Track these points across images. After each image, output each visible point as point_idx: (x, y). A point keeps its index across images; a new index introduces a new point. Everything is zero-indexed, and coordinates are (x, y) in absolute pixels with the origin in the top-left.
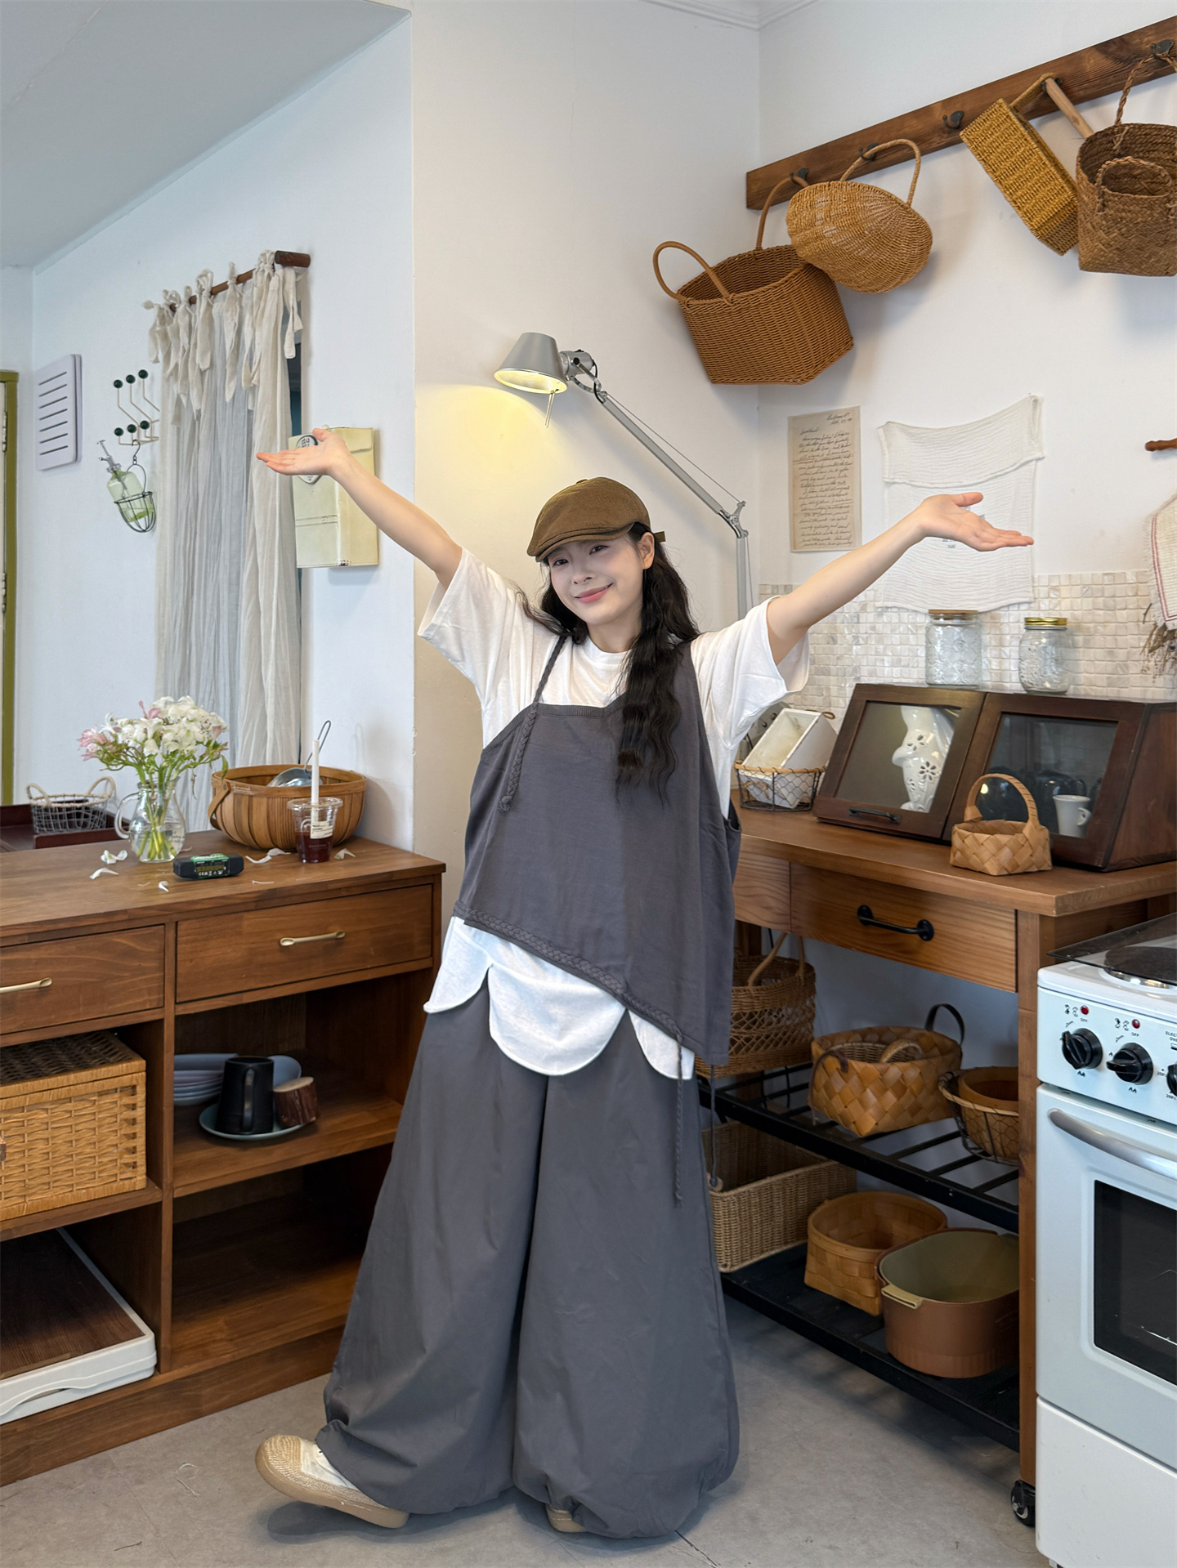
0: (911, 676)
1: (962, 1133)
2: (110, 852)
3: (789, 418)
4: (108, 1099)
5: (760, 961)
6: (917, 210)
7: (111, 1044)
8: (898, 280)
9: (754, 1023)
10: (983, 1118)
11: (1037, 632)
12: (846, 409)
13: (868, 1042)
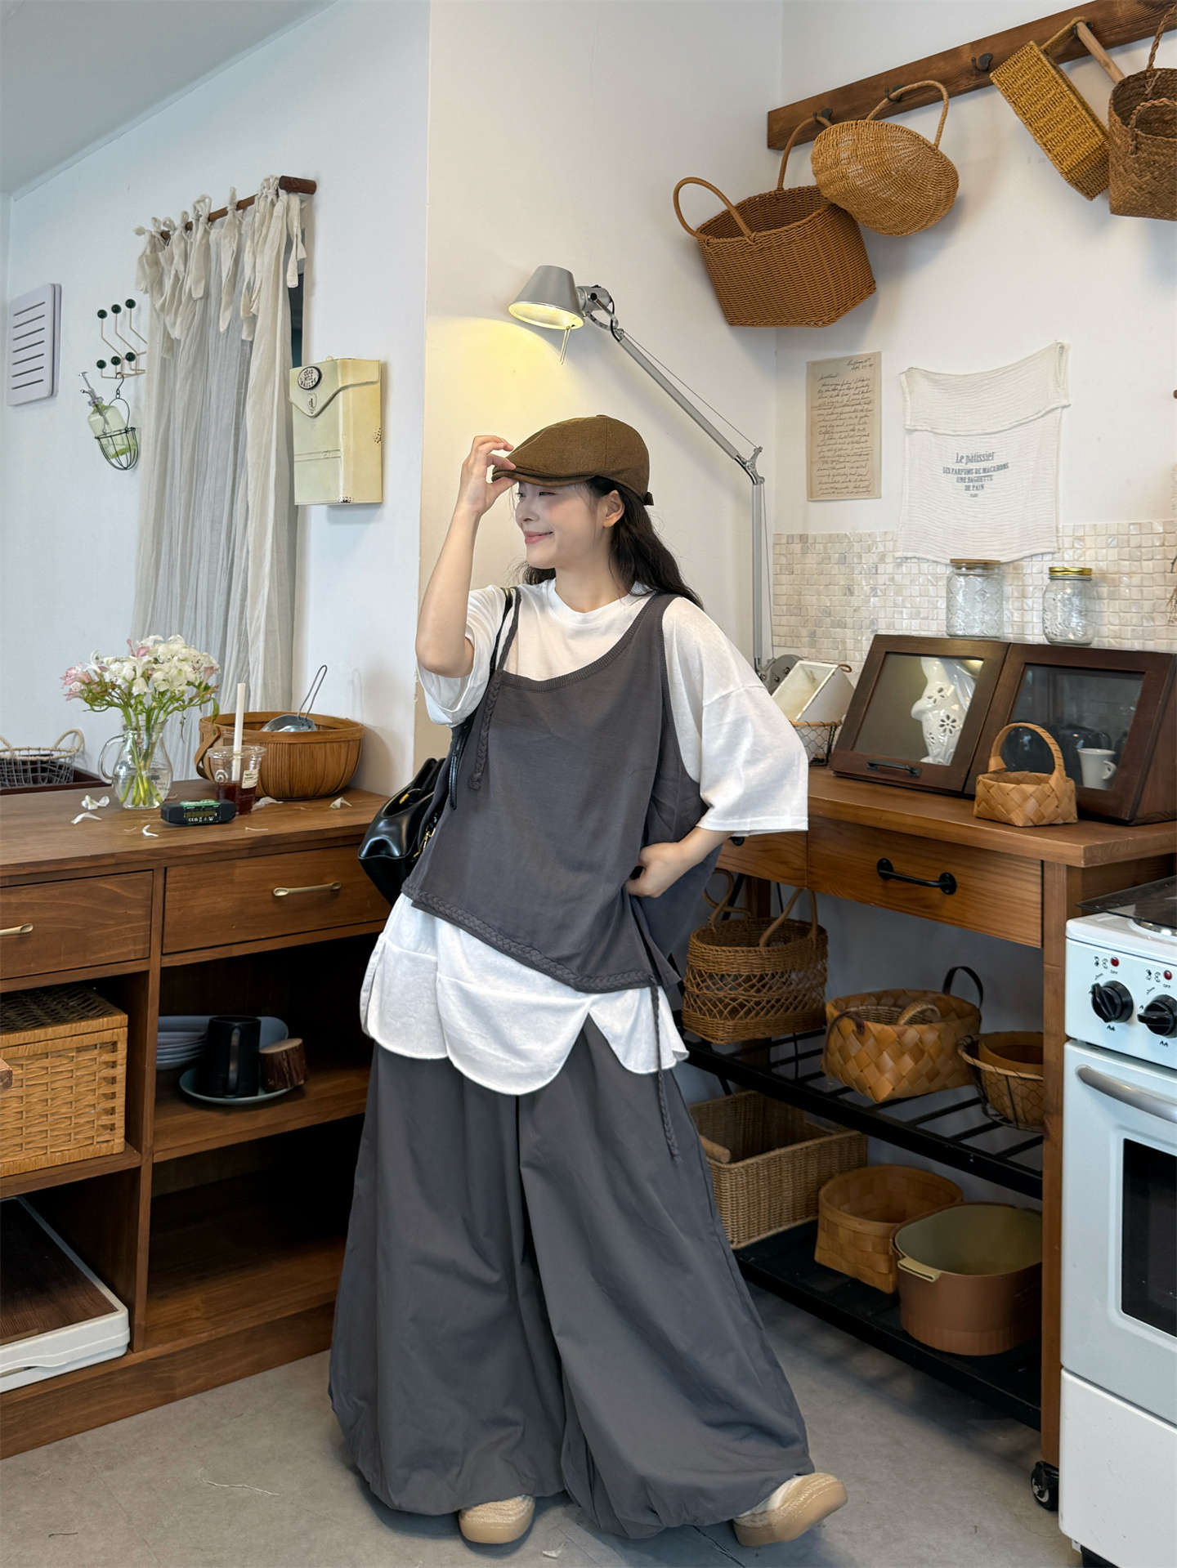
0: (932, 628)
1: (982, 1099)
2: (92, 798)
3: (807, 363)
4: (87, 1056)
5: (769, 923)
6: (944, 152)
7: (89, 999)
8: (924, 223)
9: (764, 986)
10: (1005, 1082)
11: (1062, 581)
12: (867, 355)
13: (884, 1005)
